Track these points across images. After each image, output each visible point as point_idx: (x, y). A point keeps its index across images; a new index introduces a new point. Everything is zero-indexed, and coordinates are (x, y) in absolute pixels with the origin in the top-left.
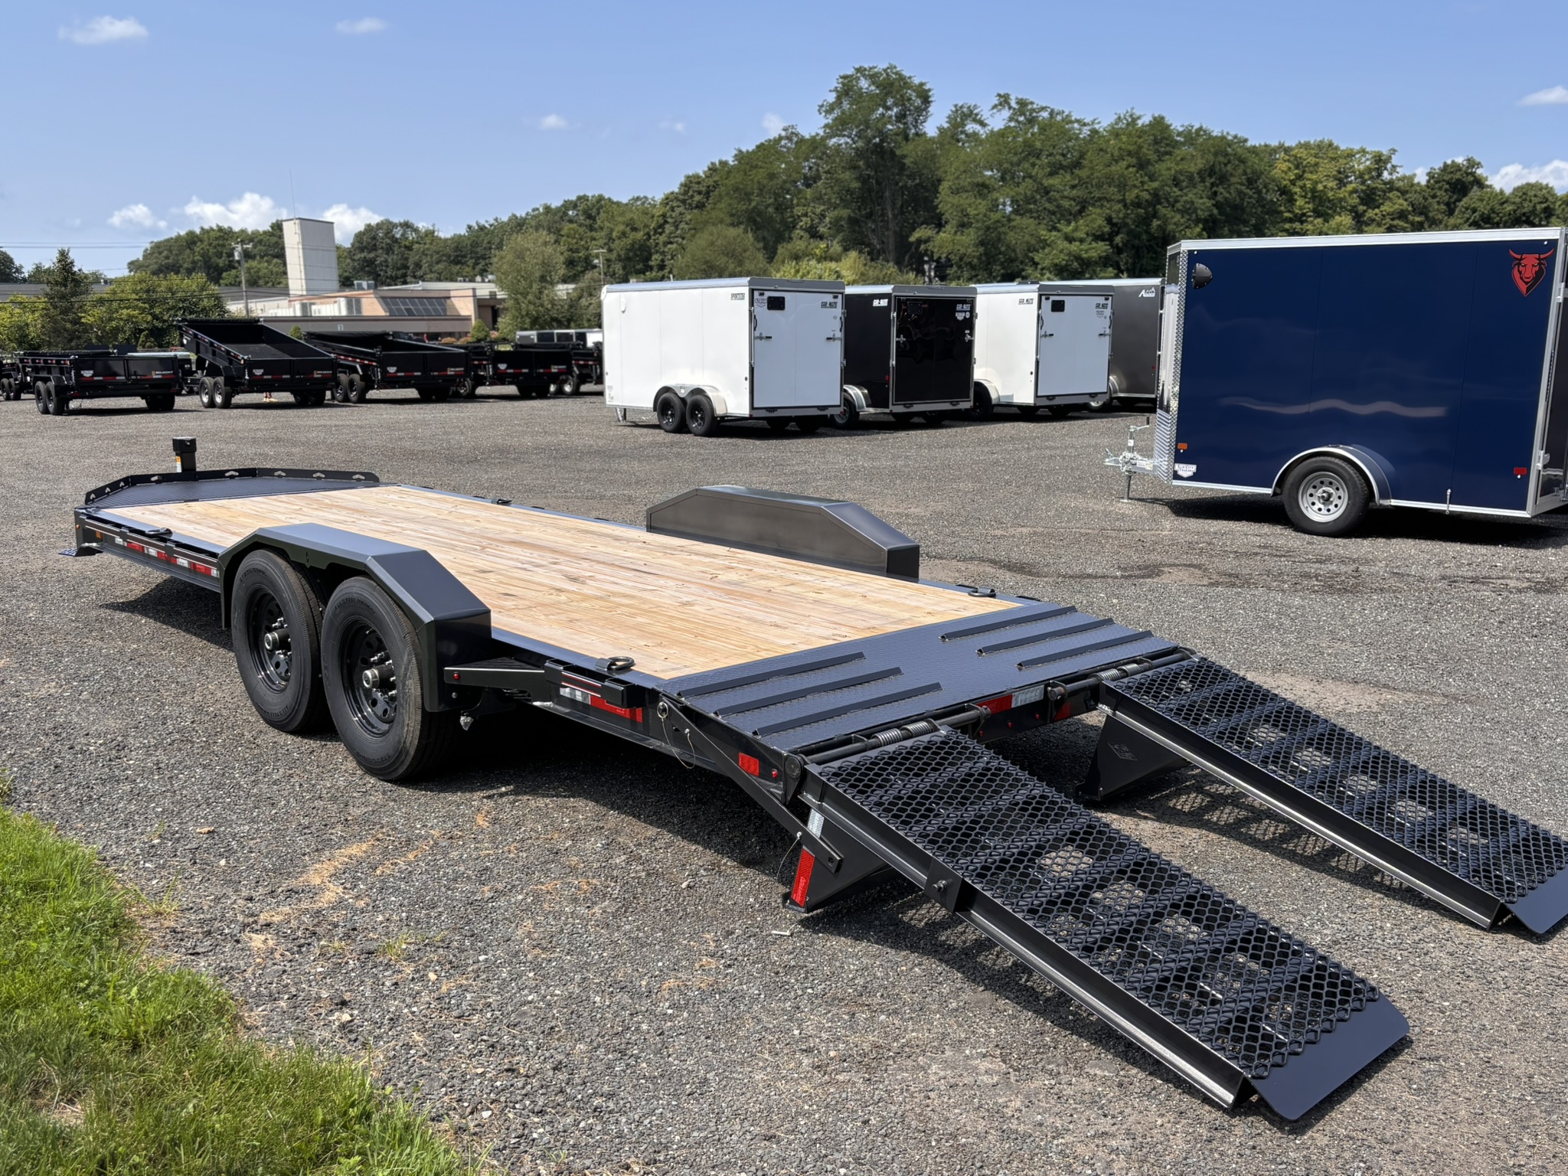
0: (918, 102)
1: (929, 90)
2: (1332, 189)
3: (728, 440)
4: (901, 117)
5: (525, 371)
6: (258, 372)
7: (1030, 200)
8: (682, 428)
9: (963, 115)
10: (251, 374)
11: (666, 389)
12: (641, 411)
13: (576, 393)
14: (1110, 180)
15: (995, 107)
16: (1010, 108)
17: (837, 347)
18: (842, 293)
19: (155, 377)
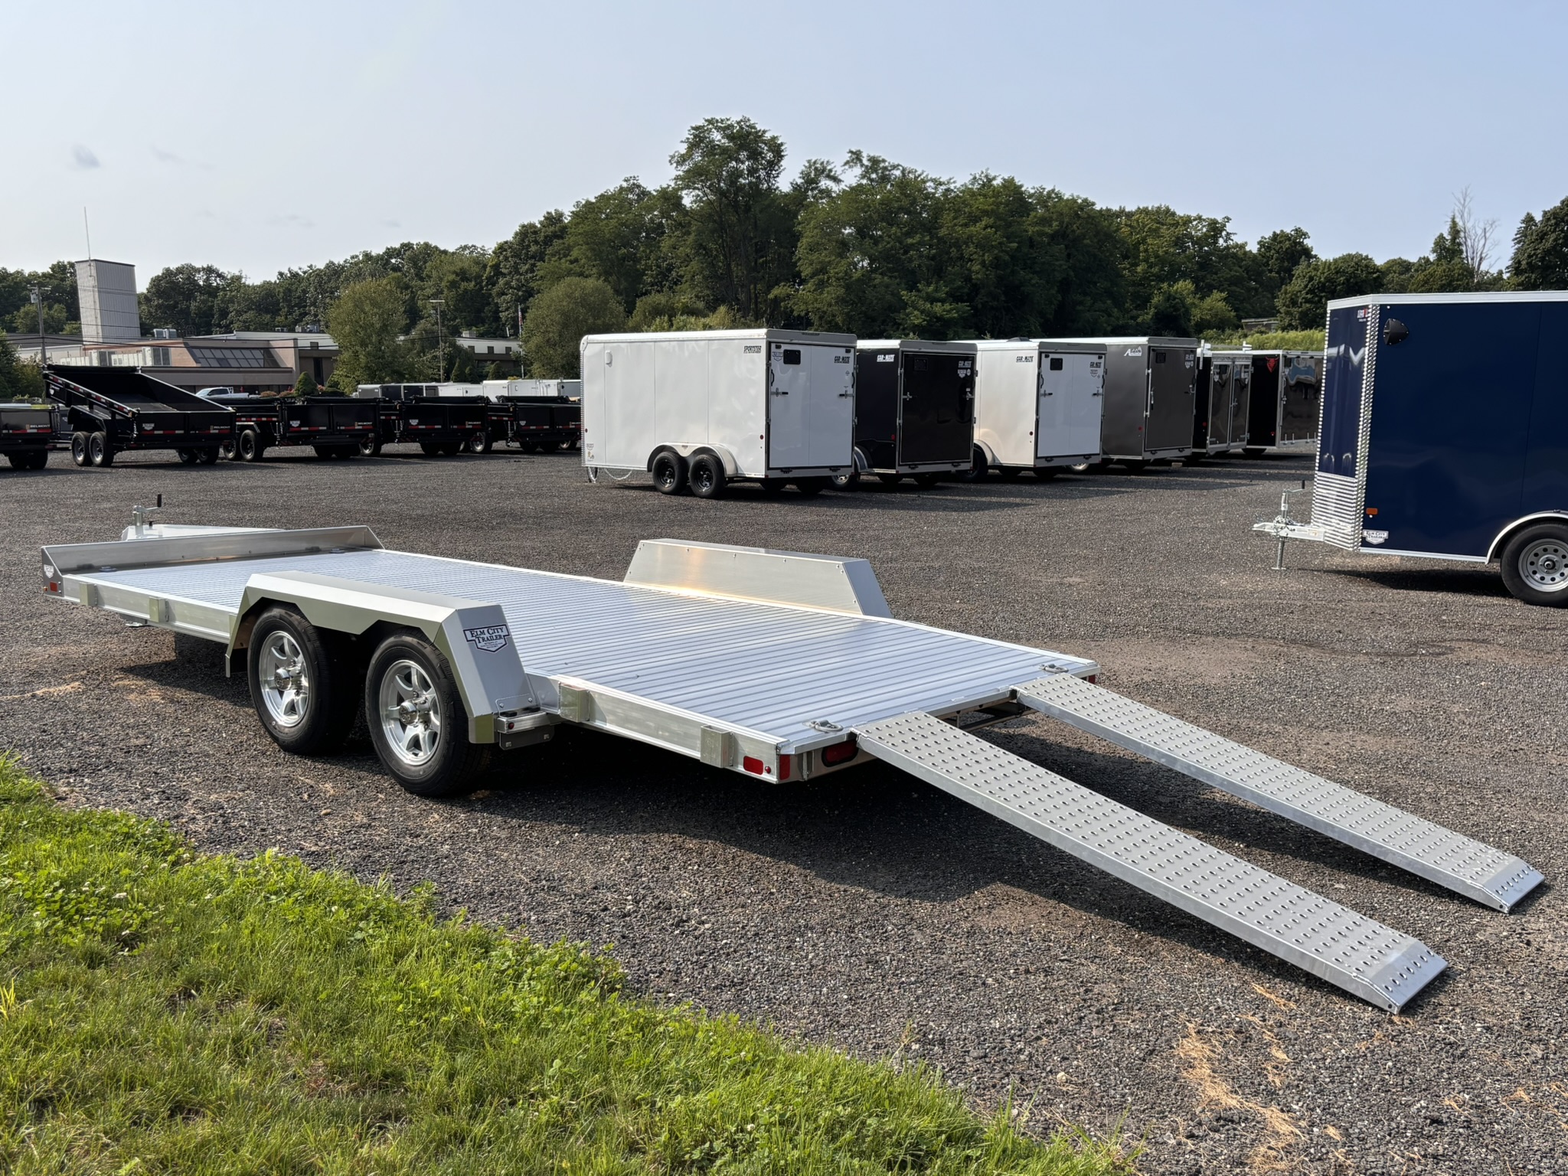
0: (769, 156)
1: (782, 144)
2: (1173, 254)
4: (752, 171)
5: (438, 427)
7: (889, 259)
9: (816, 173)
10: (140, 429)
14: (968, 239)
15: (847, 163)
16: (862, 165)
17: (849, 404)
18: (854, 348)
19: (29, 431)
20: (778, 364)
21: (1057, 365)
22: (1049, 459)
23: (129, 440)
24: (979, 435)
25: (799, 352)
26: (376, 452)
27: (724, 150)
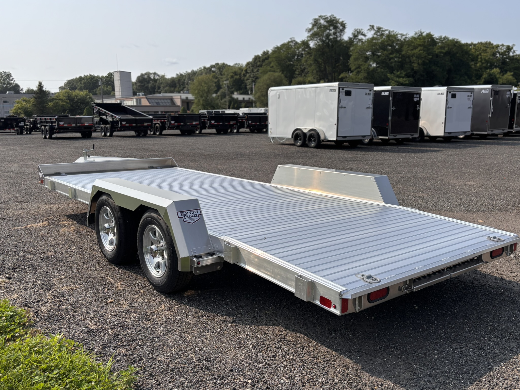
0: (341, 28)
1: (346, 23)
2: (492, 59)
4: (335, 33)
6: (124, 123)
7: (383, 63)
8: (304, 145)
9: (358, 33)
10: (121, 124)
11: (297, 130)
14: (413, 55)
15: (369, 30)
16: (374, 30)
17: (370, 112)
18: (373, 89)
19: (86, 125)
20: (343, 95)
21: (454, 96)
22: (450, 133)
23: (117, 128)
24: (422, 123)
25: (351, 91)
26: (200, 132)
27: (325, 26)
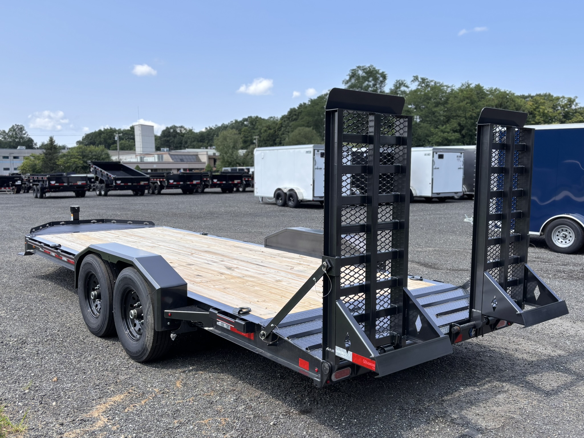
0: (381, 79)
1: (386, 75)
2: (551, 112)
3: (304, 210)
4: (374, 85)
5: (224, 182)
6: (119, 182)
7: (427, 116)
8: (285, 205)
9: (400, 84)
10: (116, 183)
11: (279, 189)
12: (269, 198)
13: (244, 191)
14: (459, 108)
15: (412, 81)
16: (418, 81)
19: (78, 184)
20: (318, 157)
21: (441, 157)
22: (438, 194)
23: (112, 187)
26: (203, 191)
27: (363, 77)
